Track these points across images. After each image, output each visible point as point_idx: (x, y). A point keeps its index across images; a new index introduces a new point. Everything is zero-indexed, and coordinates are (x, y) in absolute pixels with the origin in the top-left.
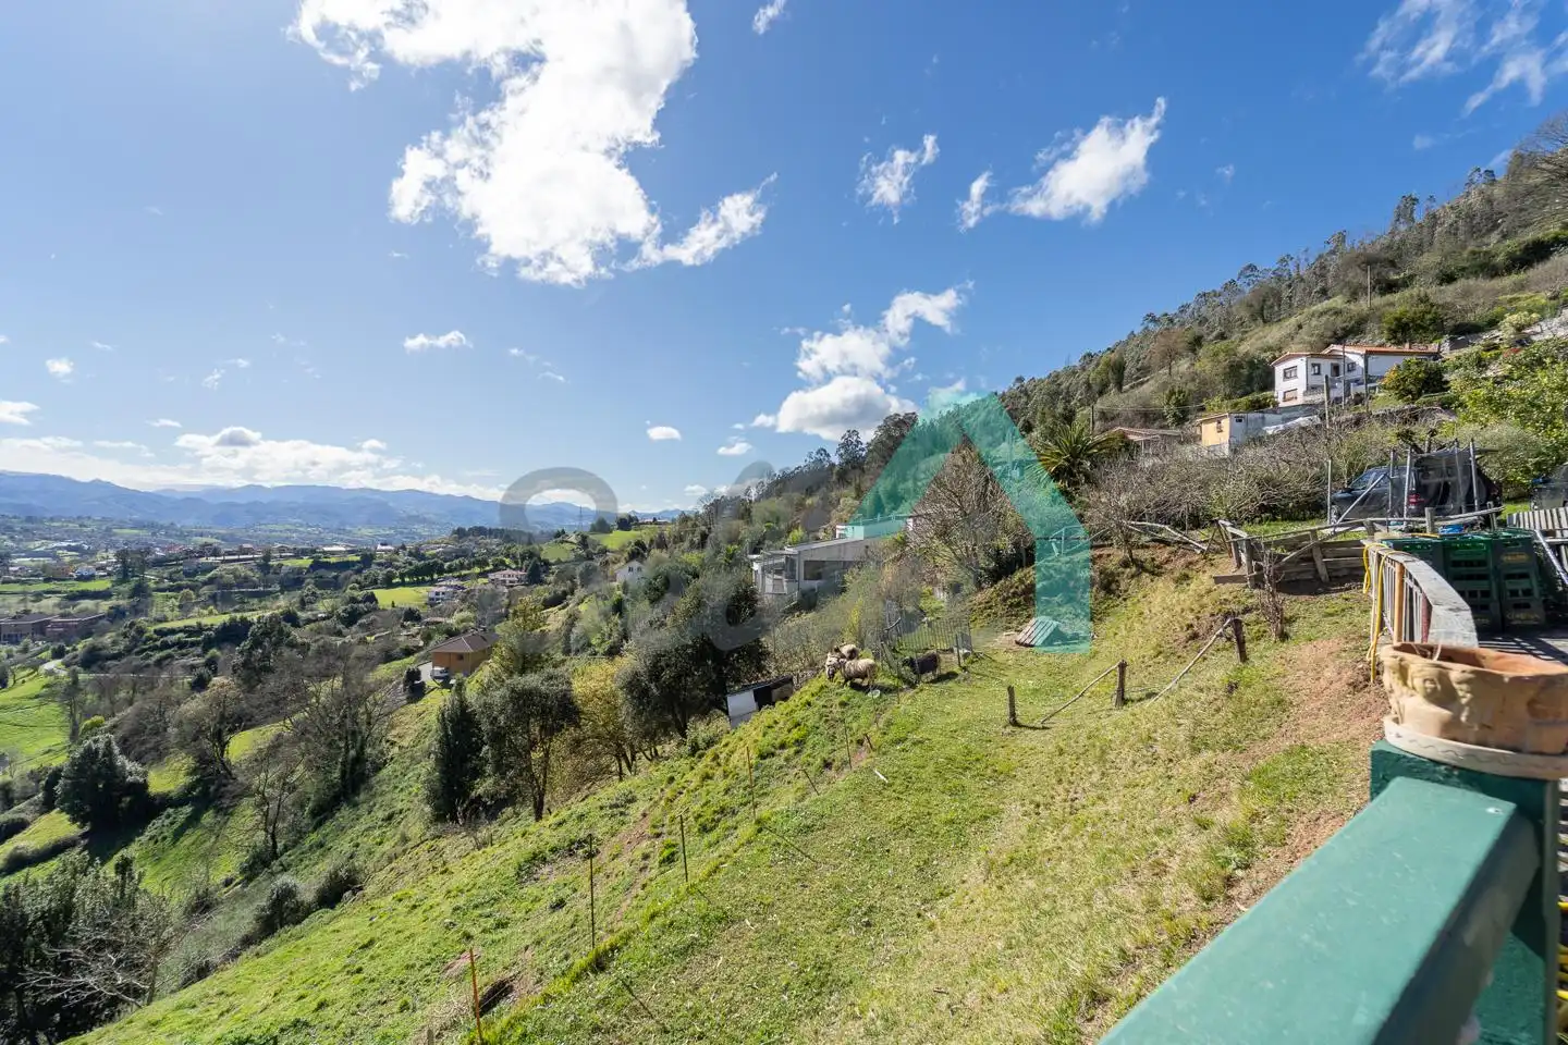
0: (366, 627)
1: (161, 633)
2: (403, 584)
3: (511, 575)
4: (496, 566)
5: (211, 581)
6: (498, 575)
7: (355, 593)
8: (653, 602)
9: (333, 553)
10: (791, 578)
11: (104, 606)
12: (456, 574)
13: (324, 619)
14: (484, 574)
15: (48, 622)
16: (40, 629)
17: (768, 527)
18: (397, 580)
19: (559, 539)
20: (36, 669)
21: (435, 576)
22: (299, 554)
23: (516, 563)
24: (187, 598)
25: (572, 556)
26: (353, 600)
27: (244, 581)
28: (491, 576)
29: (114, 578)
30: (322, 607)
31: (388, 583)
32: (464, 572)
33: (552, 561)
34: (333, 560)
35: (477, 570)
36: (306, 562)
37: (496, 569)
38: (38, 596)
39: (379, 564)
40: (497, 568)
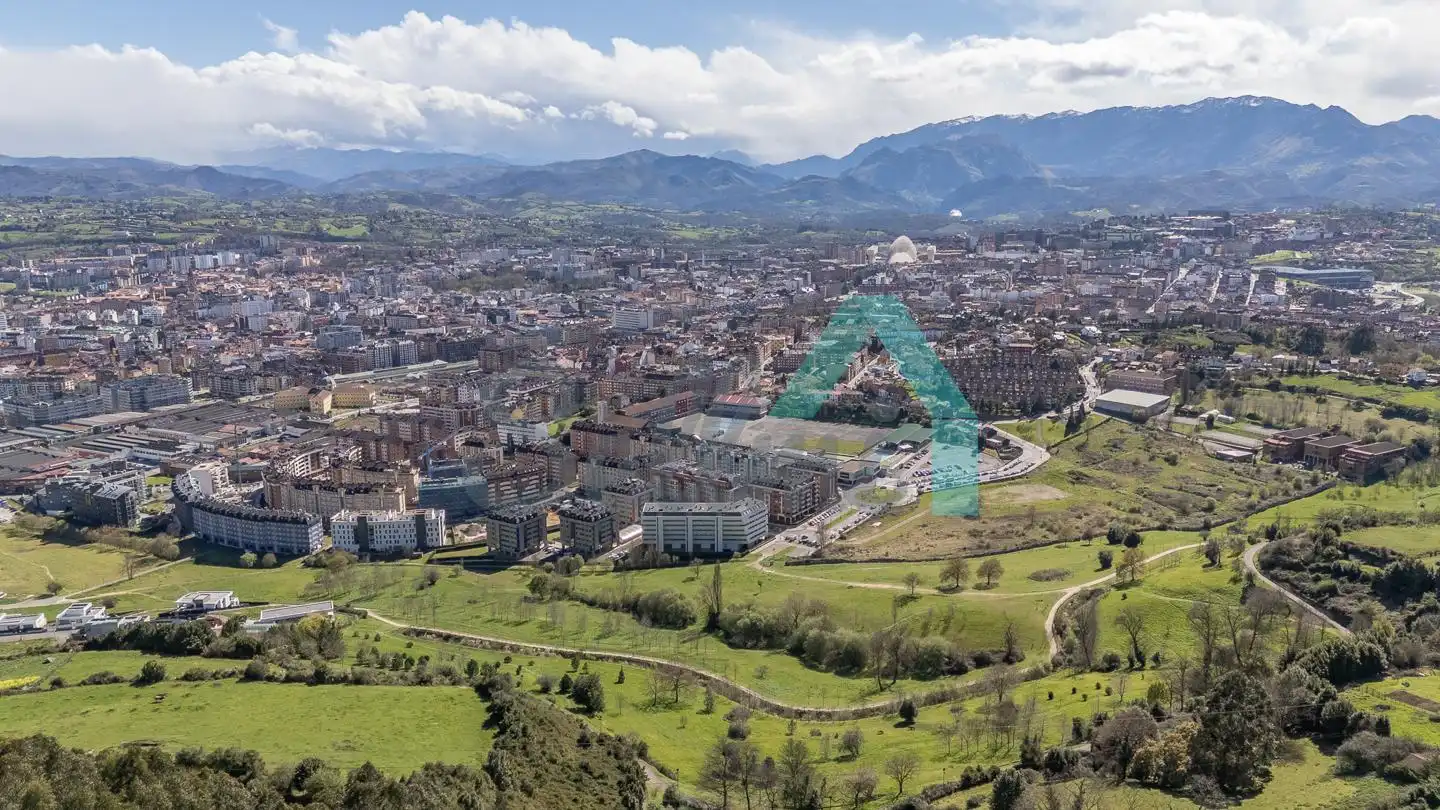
1: (1346, 549)
11: (1412, 434)
15: (1348, 448)
38: (1359, 405)
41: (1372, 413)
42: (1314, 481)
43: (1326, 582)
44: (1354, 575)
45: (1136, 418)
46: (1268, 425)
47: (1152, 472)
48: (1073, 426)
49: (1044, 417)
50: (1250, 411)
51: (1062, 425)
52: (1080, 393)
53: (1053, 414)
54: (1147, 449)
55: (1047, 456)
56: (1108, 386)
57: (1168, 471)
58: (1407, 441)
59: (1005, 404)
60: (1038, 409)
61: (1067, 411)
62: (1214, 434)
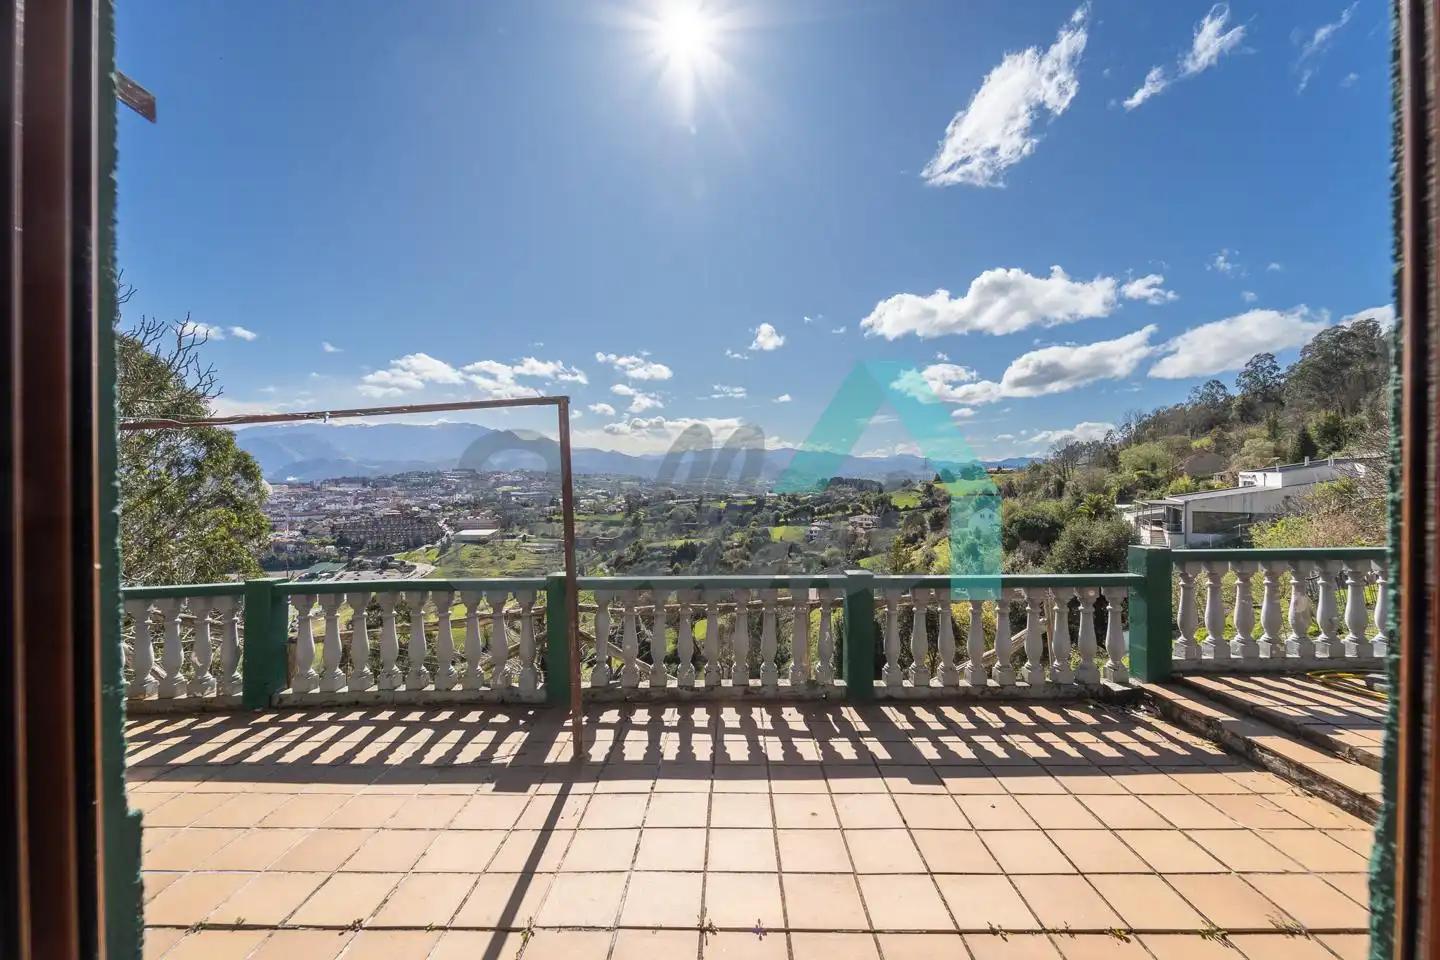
0: (764, 555)
1: (649, 549)
2: (786, 523)
3: (866, 518)
4: (854, 510)
5: (671, 517)
6: (857, 519)
7: (756, 528)
8: (1009, 548)
9: (738, 498)
10: (1176, 529)
11: (621, 531)
12: (823, 517)
13: (737, 547)
14: (845, 518)
15: (597, 539)
16: (594, 542)
17: (1142, 475)
18: (782, 520)
19: (907, 487)
20: (595, 567)
21: (809, 518)
22: (720, 498)
23: (871, 508)
24: (659, 528)
25: (919, 503)
26: (754, 533)
27: (689, 518)
28: (851, 519)
29: (624, 513)
30: (737, 537)
31: (777, 524)
32: (829, 515)
33: (901, 507)
34: (739, 503)
35: (839, 513)
36: (723, 505)
37: (854, 514)
38: (593, 523)
39: (769, 507)
40: (857, 511)
41: (597, 527)
42: (588, 556)
43: (649, 564)
44: (660, 558)
45: (480, 541)
46: (553, 537)
47: (504, 564)
48: (444, 549)
49: (423, 548)
50: (542, 532)
51: (437, 551)
52: (443, 534)
53: (430, 546)
54: (496, 554)
55: (433, 568)
56: (458, 529)
57: (512, 563)
58: (621, 533)
59: (395, 544)
60: (418, 544)
61: (438, 543)
62: (526, 544)
